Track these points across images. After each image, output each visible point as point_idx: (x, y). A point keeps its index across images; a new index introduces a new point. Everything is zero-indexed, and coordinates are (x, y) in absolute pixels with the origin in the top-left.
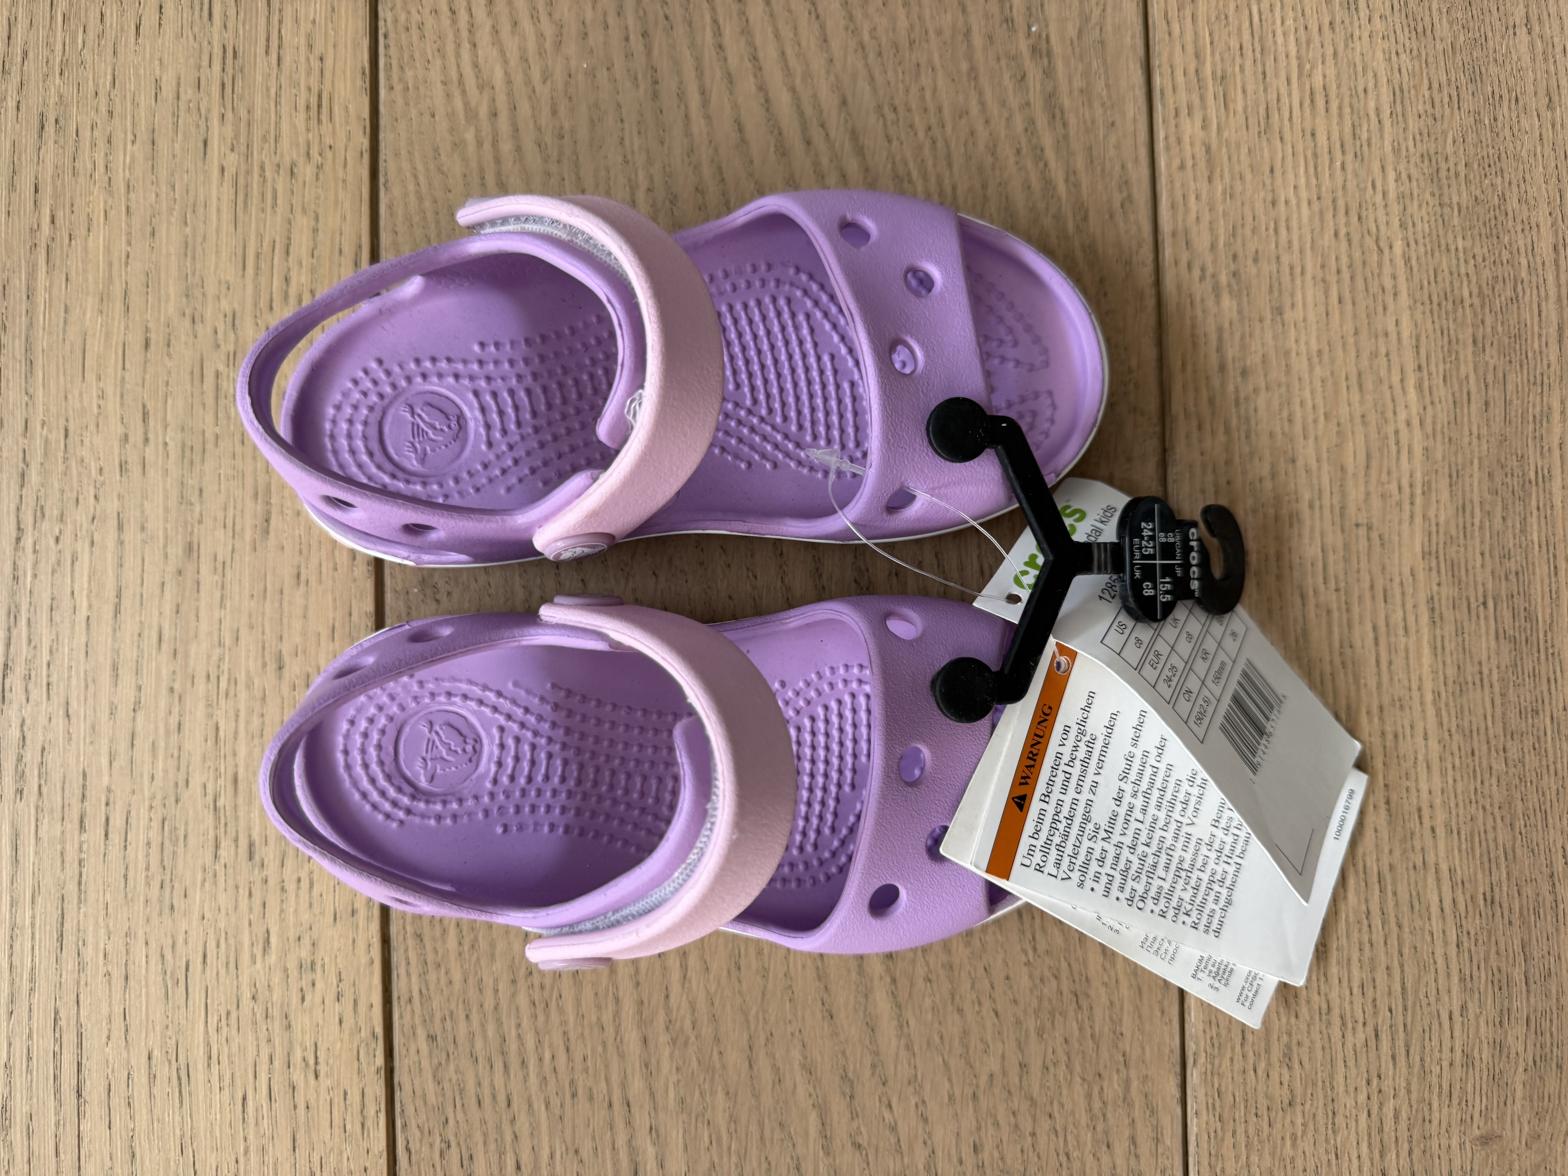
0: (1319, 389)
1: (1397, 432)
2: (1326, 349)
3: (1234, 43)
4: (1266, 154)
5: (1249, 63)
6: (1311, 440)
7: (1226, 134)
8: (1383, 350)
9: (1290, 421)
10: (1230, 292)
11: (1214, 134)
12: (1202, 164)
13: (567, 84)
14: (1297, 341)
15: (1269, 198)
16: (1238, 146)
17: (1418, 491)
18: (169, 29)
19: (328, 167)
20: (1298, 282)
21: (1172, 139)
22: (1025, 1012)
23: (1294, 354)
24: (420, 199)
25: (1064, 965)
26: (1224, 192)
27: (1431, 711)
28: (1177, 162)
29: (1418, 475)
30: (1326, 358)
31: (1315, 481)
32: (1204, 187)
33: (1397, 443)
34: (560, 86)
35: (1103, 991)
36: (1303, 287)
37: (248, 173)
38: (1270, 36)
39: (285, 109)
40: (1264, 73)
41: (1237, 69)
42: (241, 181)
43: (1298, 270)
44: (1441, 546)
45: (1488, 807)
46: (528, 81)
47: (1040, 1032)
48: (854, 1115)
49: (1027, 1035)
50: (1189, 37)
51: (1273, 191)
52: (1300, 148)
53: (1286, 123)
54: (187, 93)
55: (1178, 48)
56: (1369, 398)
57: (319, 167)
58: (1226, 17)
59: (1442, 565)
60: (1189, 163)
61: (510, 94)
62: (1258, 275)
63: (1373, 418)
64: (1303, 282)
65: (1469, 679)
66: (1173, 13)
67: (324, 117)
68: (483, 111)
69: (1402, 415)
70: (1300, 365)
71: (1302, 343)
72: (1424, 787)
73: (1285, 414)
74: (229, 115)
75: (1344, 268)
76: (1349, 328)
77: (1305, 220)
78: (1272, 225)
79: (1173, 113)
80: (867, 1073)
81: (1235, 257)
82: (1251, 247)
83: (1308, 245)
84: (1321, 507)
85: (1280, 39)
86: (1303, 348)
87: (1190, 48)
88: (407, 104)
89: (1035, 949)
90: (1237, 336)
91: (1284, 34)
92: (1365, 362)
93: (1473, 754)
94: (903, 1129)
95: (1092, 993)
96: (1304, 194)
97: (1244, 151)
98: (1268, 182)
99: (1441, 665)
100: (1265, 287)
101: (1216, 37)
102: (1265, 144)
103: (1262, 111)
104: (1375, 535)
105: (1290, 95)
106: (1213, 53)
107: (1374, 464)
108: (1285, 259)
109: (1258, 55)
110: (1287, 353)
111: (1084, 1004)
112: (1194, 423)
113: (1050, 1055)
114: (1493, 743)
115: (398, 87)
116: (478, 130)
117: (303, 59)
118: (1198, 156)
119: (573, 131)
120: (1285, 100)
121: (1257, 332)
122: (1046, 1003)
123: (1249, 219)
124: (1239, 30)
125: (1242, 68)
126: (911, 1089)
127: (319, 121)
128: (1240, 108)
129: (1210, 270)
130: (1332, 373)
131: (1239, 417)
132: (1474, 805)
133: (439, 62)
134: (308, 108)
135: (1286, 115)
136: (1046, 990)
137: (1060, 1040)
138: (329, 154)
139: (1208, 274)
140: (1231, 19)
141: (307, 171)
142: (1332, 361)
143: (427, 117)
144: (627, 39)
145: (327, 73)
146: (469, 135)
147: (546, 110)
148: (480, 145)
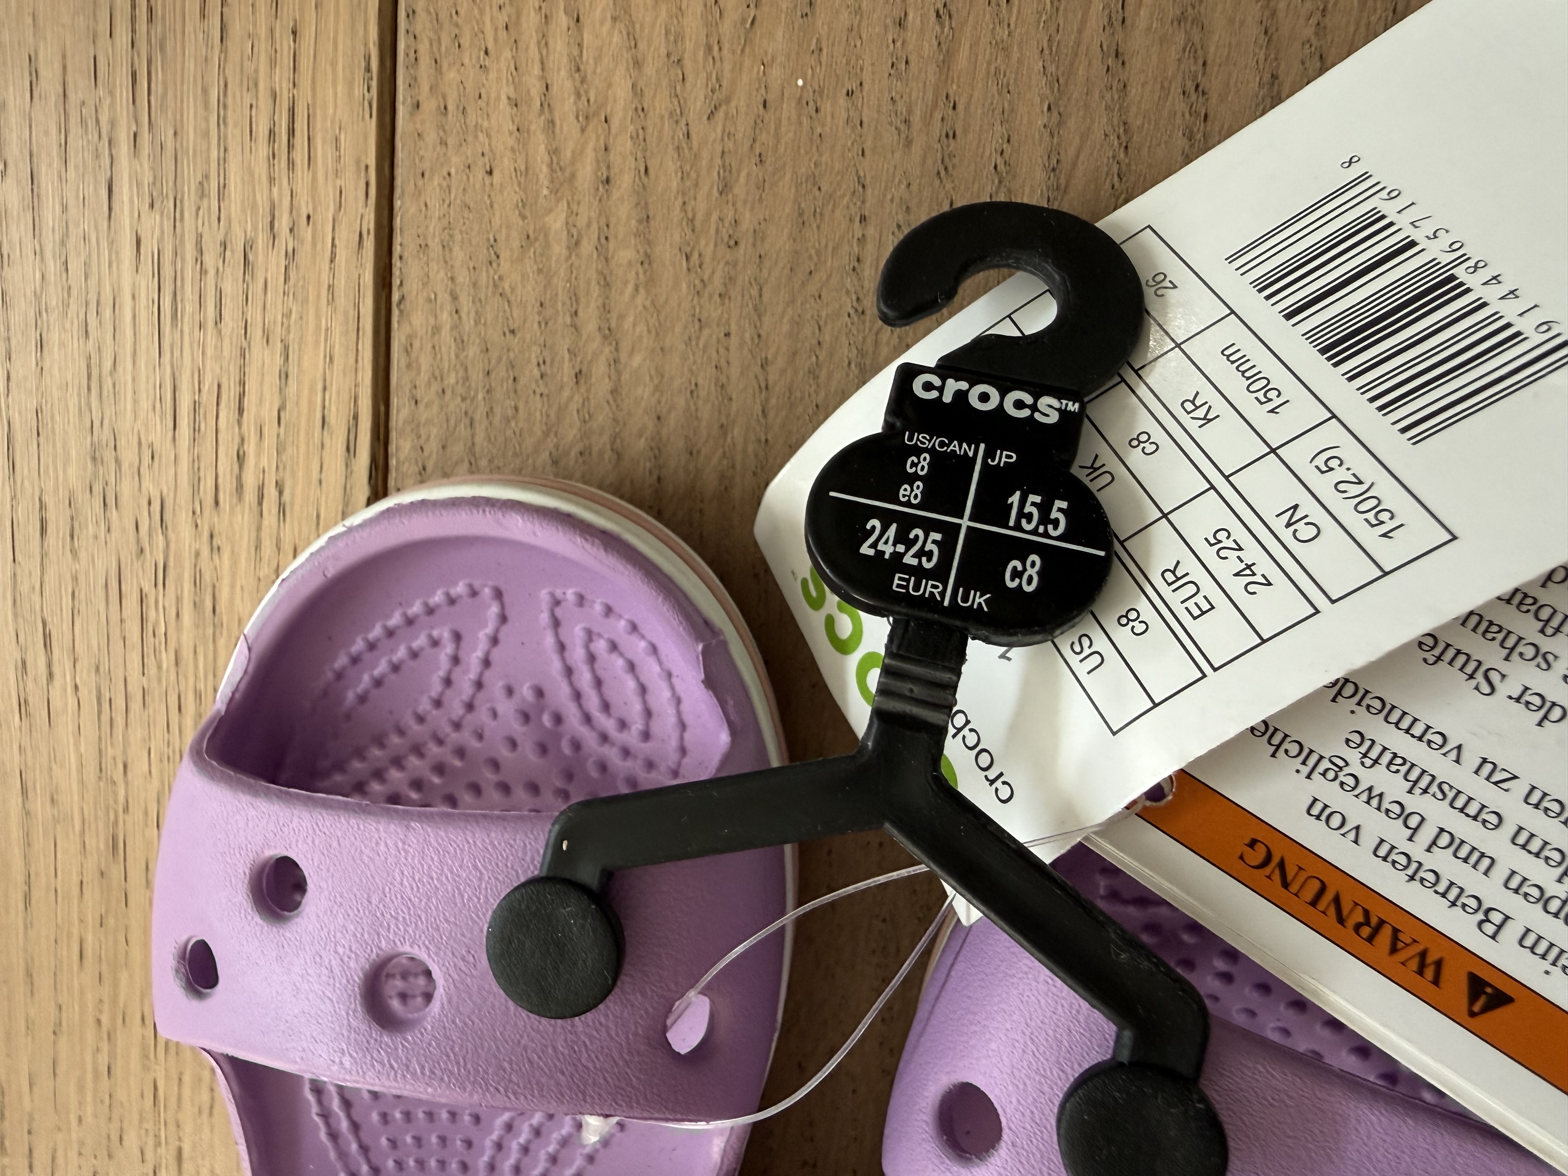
13: (758, 123)
19: (304, 260)
24: (461, 343)
34: (743, 128)
37: (177, 252)
39: (235, 134)
46: (678, 115)
54: (79, 87)
57: (291, 255)
61: (640, 139)
67: (300, 155)
68: (586, 172)
74: (145, 137)
88: (444, 143)
115: (429, 105)
116: (572, 213)
117: (263, 32)
119: (758, 235)
127: (291, 164)
133: (507, 54)
134: (272, 133)
138: (306, 233)
141: (268, 261)
143: (479, 174)
144: (901, 24)
145: (305, 63)
146: (556, 222)
147: (709, 183)
148: (575, 244)
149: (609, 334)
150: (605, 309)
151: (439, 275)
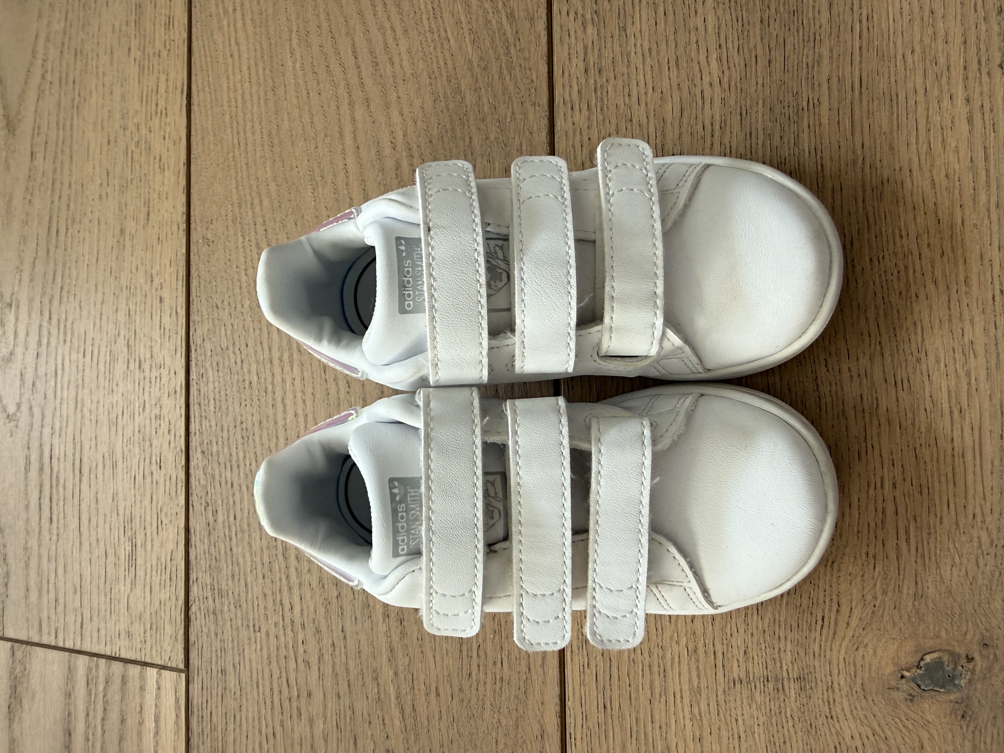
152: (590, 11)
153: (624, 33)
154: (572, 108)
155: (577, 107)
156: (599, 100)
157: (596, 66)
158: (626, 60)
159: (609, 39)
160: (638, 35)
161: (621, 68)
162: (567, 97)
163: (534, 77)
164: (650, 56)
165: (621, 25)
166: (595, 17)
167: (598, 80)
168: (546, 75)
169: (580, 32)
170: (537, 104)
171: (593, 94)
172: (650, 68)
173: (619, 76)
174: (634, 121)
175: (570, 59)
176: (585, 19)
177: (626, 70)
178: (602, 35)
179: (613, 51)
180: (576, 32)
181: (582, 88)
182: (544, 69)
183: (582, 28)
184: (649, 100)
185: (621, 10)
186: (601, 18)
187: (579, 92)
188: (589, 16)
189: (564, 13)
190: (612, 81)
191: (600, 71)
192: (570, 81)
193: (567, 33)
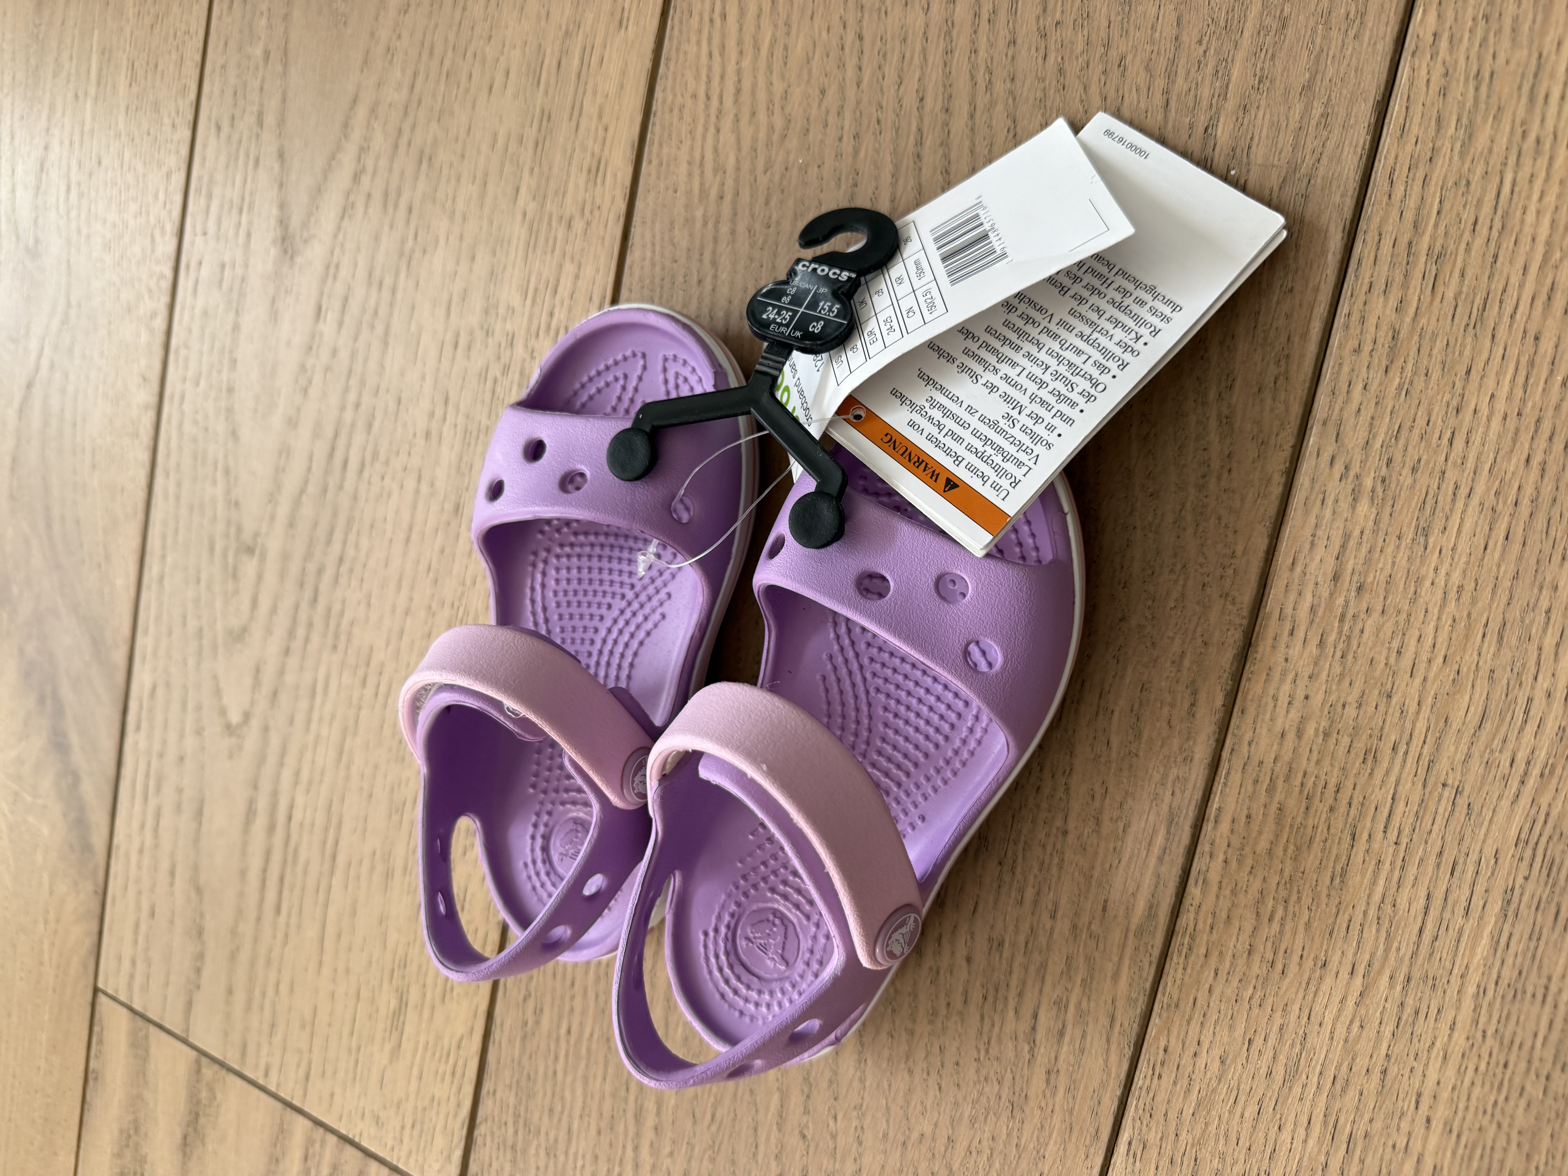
0: (1447, 628)
1: (1530, 700)
2: (1470, 587)
3: (1468, 217)
4: (1467, 352)
5: (1479, 242)
6: (1418, 680)
7: (1423, 321)
8: (1544, 604)
9: (1399, 652)
10: (1372, 499)
11: (1408, 320)
12: (1382, 351)
13: (783, 177)
14: (1436, 569)
15: (1454, 403)
16: (1434, 336)
17: (1536, 772)
18: (510, 90)
19: (594, 225)
20: (1460, 504)
21: (1355, 317)
22: (965, 1099)
23: (1428, 583)
24: (653, 265)
25: (1009, 1075)
26: (1400, 387)
27: (1468, 1003)
28: (1352, 343)
29: (1541, 755)
30: (1466, 597)
31: (1408, 725)
32: (1377, 376)
33: (1527, 712)
34: (777, 178)
35: (1037, 1112)
36: (1464, 512)
37: (541, 220)
38: (1519, 213)
39: (574, 169)
40: (1496, 257)
41: (1463, 246)
42: (535, 225)
43: (1463, 491)
44: (1544, 840)
45: (1505, 1126)
46: (753, 171)
47: (973, 1121)
48: (806, 1112)
49: (961, 1117)
50: (1413, 202)
51: (1463, 396)
52: (1513, 352)
53: (1506, 319)
54: (513, 147)
55: (1395, 214)
56: (1506, 654)
57: (588, 224)
58: (1468, 183)
59: (1539, 859)
60: (1367, 348)
61: (737, 180)
62: (1412, 487)
63: (1503, 677)
64: (1466, 505)
65: (1530, 989)
66: (1401, 173)
67: (599, 180)
68: (714, 193)
69: (1544, 683)
70: (1430, 596)
71: (1442, 572)
72: (1433, 1075)
73: (1395, 644)
74: (536, 170)
75: (1525, 502)
76: (1507, 569)
77: (1492, 435)
78: (1448, 434)
79: (1365, 288)
80: (824, 1085)
81: (1389, 461)
82: (1413, 454)
83: (1487, 467)
84: (1406, 753)
85: (1530, 217)
86: (1441, 581)
87: (1409, 216)
88: (658, 178)
89: (987, 1052)
90: (1364, 549)
91: (1538, 212)
92: (1515, 612)
93: (1506, 1066)
94: (841, 1141)
95: (1027, 1110)
96: (1501, 405)
97: (1440, 344)
98: (1459, 385)
99: (1498, 963)
100: (1415, 503)
101: (1447, 206)
102: (1469, 340)
103: (1478, 301)
104: (1462, 802)
105: (1521, 286)
106: (1436, 225)
107: (1488, 726)
108: (1451, 476)
109: (1495, 234)
110: (1419, 581)
111: (1018, 1115)
112: (1288, 626)
113: (975, 1143)
114: (1536, 1064)
115: (655, 162)
116: (706, 211)
117: (593, 128)
118: (1380, 341)
119: (778, 223)
120: (1513, 292)
121: (1390, 550)
122: (984, 1100)
123: (1421, 422)
124: (1480, 202)
125: (1468, 249)
126: (855, 1114)
127: (595, 183)
128: (1450, 294)
129: (1355, 469)
130: (1469, 615)
131: (1340, 633)
132: (1488, 1117)
133: (689, 143)
134: (589, 171)
135: (1509, 310)
136: (987, 1089)
137: (987, 1135)
138: (596, 213)
139: (1352, 474)
140: (1473, 186)
141: (579, 225)
142: (1474, 601)
143: (671, 192)
144: (840, 139)
145: (608, 142)
146: (699, 214)
147: (761, 199)
148: (705, 223)
149: (714, 263)
150: (714, 252)
151: (648, 234)
152: (1372, 475)
153: (1422, 539)
154: (1292, 633)
155: (1300, 634)
156: (1343, 638)
157: (1355, 578)
158: (1412, 589)
159: (1392, 541)
160: (1447, 552)
161: (1399, 598)
162: (1289, 610)
163: (1239, 549)
164: (1458, 599)
165: (1422, 524)
166: (1379, 489)
167: (1352, 604)
168: (1261, 554)
169: (1344, 505)
170: (1230, 599)
171: (1336, 624)
172: (1450, 622)
173: (1391, 611)
174: (1395, 700)
175: (1312, 544)
176: (1360, 485)
177: (1406, 607)
178: (1383, 526)
179: (1394, 563)
180: (1336, 501)
181: (1319, 605)
182: (1261, 543)
183: (1350, 499)
184: (1431, 675)
185: (1430, 496)
186: (1390, 493)
187: (1313, 609)
188: (1368, 483)
189: (1326, 457)
190: (1376, 615)
191: (1360, 589)
192: (1302, 583)
193: (1321, 497)
